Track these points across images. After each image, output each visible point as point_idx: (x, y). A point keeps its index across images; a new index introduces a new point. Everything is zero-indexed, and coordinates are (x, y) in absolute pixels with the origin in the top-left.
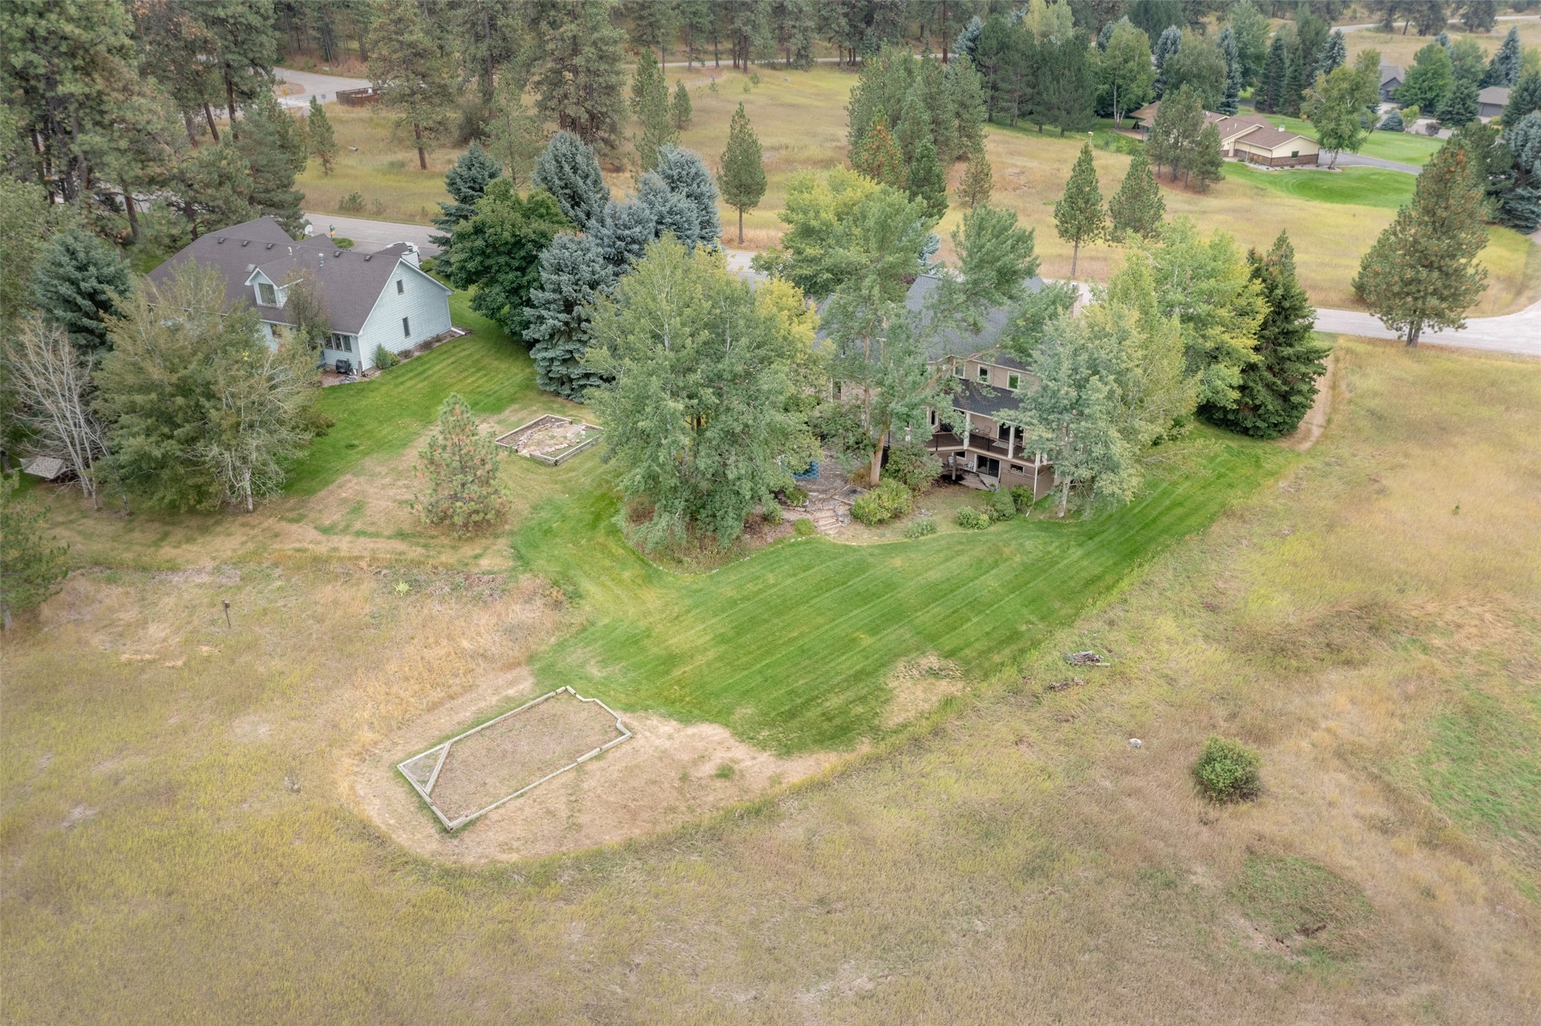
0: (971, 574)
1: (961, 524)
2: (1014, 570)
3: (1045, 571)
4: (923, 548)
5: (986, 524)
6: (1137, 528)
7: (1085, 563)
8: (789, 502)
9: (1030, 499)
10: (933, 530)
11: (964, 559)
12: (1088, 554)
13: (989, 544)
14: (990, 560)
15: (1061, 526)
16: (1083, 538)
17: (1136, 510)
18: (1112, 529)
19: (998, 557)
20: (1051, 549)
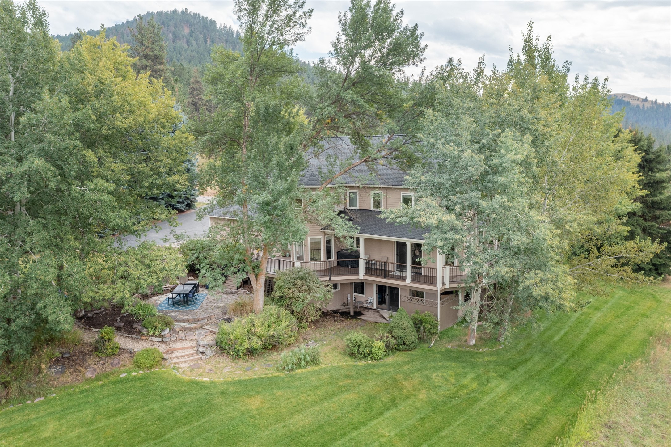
0: (356, 417)
1: (351, 355)
2: (418, 410)
3: (463, 411)
4: (297, 383)
5: (381, 353)
6: (565, 357)
7: (514, 399)
8: (144, 331)
9: (434, 326)
10: (314, 360)
11: (349, 397)
12: (515, 388)
13: (385, 377)
14: (385, 398)
15: (473, 355)
16: (504, 369)
17: (557, 338)
18: (536, 358)
19: (396, 393)
20: (466, 381)
